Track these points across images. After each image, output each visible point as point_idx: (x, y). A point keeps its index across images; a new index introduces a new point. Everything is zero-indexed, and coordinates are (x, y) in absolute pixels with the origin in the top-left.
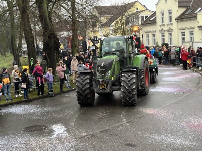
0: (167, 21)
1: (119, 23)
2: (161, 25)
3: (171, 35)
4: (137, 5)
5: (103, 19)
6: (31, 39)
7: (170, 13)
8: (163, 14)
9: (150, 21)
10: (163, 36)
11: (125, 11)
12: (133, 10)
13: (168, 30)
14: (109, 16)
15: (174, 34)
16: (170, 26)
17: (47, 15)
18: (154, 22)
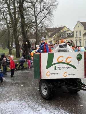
0: (78, 36)
1: (57, 36)
2: (76, 38)
3: (80, 42)
4: (65, 28)
5: (50, 34)
6: (18, 42)
7: (80, 32)
8: (77, 33)
9: (71, 35)
10: (77, 42)
11: (60, 31)
12: (63, 30)
13: (79, 40)
14: (52, 33)
15: (82, 41)
16: (80, 38)
17: (26, 32)
18: (73, 36)
